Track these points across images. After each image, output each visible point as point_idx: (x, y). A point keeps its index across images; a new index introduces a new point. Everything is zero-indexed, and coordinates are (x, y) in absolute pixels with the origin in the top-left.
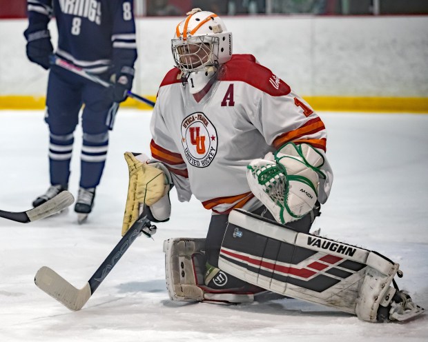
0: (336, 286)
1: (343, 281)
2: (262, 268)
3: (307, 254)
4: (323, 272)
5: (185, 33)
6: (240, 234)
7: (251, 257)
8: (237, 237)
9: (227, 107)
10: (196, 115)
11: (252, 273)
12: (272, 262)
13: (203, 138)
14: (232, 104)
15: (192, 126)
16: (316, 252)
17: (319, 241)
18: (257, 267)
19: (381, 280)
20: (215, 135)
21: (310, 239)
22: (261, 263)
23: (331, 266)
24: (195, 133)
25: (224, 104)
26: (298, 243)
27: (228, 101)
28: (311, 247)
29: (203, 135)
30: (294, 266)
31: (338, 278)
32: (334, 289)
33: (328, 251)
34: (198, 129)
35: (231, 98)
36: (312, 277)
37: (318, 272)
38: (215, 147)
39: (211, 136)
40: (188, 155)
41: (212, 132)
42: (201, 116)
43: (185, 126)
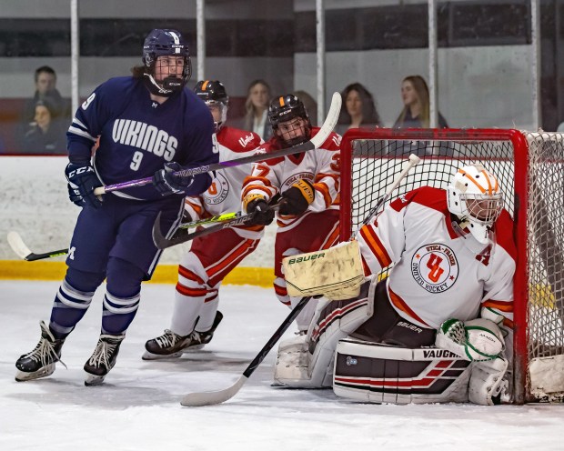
0: (453, 384)
1: (457, 379)
3: (424, 365)
4: (440, 377)
6: (355, 362)
7: (372, 379)
8: (352, 365)
9: (479, 263)
10: (444, 248)
11: (376, 393)
12: (394, 380)
13: (441, 271)
14: (486, 263)
15: (435, 253)
16: (429, 362)
17: (433, 352)
18: (381, 387)
20: (455, 277)
21: (425, 352)
23: (445, 370)
24: (435, 261)
25: (478, 258)
26: (416, 359)
27: (483, 258)
28: (427, 359)
29: (442, 268)
30: (415, 379)
31: (453, 378)
34: (440, 260)
35: (488, 258)
36: (432, 384)
37: (436, 378)
38: (449, 285)
39: (452, 278)
40: (415, 269)
41: (454, 273)
42: (448, 254)
43: (428, 249)
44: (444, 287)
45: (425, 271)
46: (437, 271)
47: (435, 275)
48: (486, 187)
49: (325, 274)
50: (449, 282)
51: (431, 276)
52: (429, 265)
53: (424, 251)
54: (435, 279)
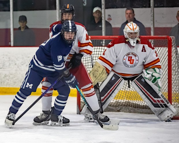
0: (159, 108)
1: (161, 108)
2: (146, 93)
3: (158, 97)
4: (159, 103)
5: (133, 29)
6: (144, 81)
8: (142, 81)
10: (131, 53)
11: (142, 93)
12: (149, 94)
13: (133, 60)
14: (145, 51)
15: (129, 56)
16: (160, 98)
19: (172, 113)
21: (162, 95)
22: (146, 92)
24: (130, 58)
25: (142, 51)
29: (133, 59)
30: (154, 98)
32: (158, 109)
33: (164, 100)
34: (131, 57)
35: (145, 50)
36: (155, 103)
37: (158, 103)
38: (137, 63)
39: (137, 60)
40: (125, 64)
41: (137, 59)
42: (133, 54)
43: (127, 56)
44: (136, 64)
45: (128, 63)
46: (132, 61)
47: (132, 62)
48: (132, 28)
49: (95, 75)
50: (137, 62)
51: (131, 63)
52: (129, 60)
53: (126, 57)
54: (133, 63)
